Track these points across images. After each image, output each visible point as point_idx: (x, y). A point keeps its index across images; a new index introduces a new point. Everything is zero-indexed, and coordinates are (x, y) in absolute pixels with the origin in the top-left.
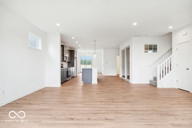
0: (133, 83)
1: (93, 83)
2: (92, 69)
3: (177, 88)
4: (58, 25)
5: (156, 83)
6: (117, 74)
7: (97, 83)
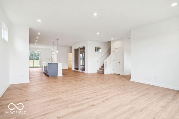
0: (88, 73)
1: (58, 75)
2: (58, 64)
3: (113, 73)
4: (39, 21)
5: (104, 72)
6: (68, 68)
7: (62, 75)
